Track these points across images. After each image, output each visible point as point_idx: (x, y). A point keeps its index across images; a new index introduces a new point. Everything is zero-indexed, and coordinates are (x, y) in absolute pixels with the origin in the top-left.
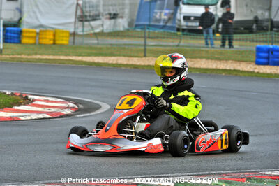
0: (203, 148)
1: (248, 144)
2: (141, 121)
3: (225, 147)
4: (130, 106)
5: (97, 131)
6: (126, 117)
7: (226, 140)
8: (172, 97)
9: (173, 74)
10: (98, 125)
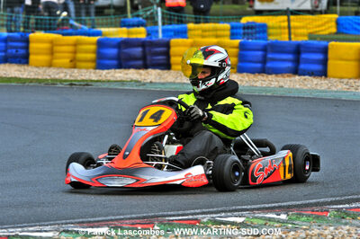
0: (261, 177)
1: (318, 170)
2: (170, 142)
3: (288, 176)
4: (156, 121)
5: (110, 159)
6: (151, 137)
7: (290, 166)
8: (210, 107)
9: (207, 75)
10: (110, 150)
